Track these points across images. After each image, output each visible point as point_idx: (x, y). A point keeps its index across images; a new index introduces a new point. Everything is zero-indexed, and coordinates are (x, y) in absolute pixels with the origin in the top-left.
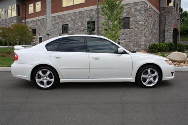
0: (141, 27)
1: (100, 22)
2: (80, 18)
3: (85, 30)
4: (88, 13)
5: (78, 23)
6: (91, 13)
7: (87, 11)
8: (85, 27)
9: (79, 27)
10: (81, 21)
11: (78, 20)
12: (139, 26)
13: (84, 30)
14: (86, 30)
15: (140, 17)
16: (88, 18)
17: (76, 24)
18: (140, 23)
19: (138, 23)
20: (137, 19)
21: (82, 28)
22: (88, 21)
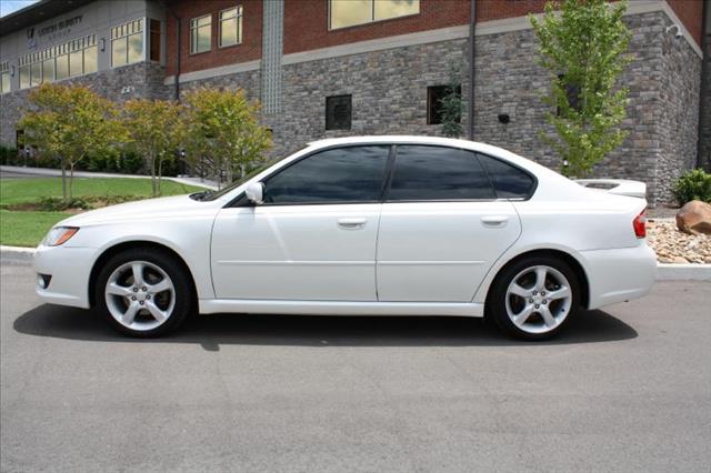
0: (647, 111)
1: (480, 88)
2: (400, 72)
3: (420, 117)
4: (431, 55)
5: (391, 92)
6: (445, 53)
7: (430, 48)
8: (421, 108)
9: (397, 106)
10: (402, 84)
11: (390, 79)
12: (639, 107)
13: (415, 117)
14: (424, 120)
15: (645, 73)
16: (430, 71)
17: (384, 96)
18: (642, 94)
19: (635, 96)
20: (632, 79)
21: (408, 112)
22: (431, 84)
